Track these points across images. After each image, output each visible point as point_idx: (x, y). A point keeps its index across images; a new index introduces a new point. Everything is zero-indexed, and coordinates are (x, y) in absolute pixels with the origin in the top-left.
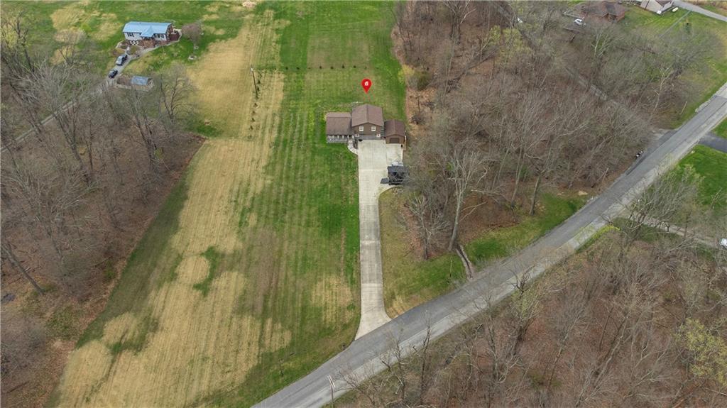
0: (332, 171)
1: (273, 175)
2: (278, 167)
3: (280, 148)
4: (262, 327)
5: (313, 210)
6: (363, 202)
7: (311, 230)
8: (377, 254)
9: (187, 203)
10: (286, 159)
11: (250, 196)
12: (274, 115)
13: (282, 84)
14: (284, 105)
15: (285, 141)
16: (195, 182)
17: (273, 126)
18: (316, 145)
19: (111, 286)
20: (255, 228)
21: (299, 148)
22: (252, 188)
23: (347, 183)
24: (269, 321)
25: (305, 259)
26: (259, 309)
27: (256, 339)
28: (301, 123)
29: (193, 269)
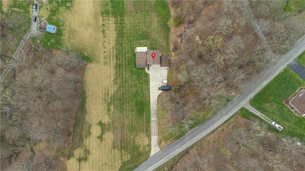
0: (139, 84)
1: (117, 85)
2: (118, 80)
3: (118, 69)
4: (121, 153)
5: (134, 103)
6: (151, 100)
7: (133, 113)
8: (156, 124)
9: (87, 100)
10: (121, 76)
11: (110, 96)
12: (113, 48)
13: (114, 25)
14: (117, 40)
15: (120, 65)
16: (88, 89)
17: (113, 56)
18: (133, 69)
19: (71, 138)
20: (114, 112)
21: (125, 70)
22: (110, 92)
23: (146, 90)
24: (123, 151)
25: (132, 126)
26: (120, 147)
27: (120, 157)
28: (125, 54)
29: (96, 130)
